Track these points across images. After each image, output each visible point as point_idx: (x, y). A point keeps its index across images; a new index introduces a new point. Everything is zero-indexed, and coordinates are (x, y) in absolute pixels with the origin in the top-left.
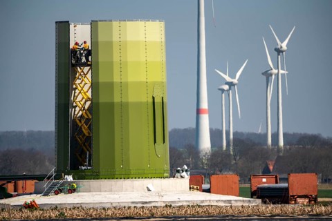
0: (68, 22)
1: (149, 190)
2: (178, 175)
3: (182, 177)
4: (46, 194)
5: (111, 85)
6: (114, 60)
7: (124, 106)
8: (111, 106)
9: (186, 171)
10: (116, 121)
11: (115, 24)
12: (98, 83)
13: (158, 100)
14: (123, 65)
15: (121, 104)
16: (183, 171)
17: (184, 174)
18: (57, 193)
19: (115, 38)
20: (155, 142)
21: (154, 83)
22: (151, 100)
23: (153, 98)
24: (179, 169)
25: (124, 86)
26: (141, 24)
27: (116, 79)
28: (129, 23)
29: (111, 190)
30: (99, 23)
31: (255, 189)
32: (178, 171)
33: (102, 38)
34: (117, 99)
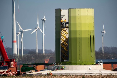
0: (60, 9)
1: (90, 69)
2: (98, 64)
3: (100, 65)
4: (53, 70)
5: (75, 31)
6: (77, 22)
7: (80, 39)
8: (76, 39)
9: (102, 62)
10: (77, 44)
11: (77, 10)
12: (71, 31)
13: (92, 37)
14: (80, 24)
15: (79, 38)
16: (100, 62)
17: (101, 63)
18: (57, 70)
19: (77, 15)
20: (91, 52)
21: (91, 31)
22: (90, 37)
23: (90, 36)
24: (99, 61)
25: (80, 32)
26: (86, 9)
27: (77, 29)
28: (82, 9)
29: (76, 69)
30: (72, 9)
31: (115, 69)
32: (99, 62)
33: (72, 15)
34: (78, 36)
